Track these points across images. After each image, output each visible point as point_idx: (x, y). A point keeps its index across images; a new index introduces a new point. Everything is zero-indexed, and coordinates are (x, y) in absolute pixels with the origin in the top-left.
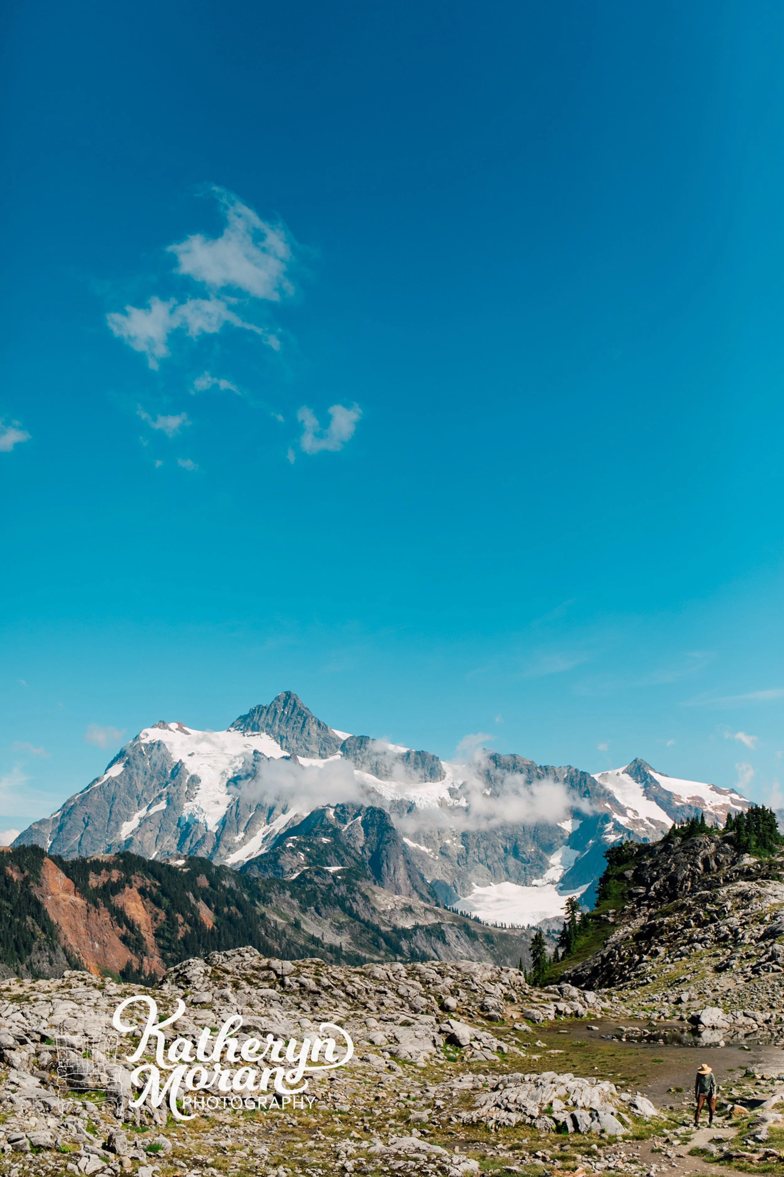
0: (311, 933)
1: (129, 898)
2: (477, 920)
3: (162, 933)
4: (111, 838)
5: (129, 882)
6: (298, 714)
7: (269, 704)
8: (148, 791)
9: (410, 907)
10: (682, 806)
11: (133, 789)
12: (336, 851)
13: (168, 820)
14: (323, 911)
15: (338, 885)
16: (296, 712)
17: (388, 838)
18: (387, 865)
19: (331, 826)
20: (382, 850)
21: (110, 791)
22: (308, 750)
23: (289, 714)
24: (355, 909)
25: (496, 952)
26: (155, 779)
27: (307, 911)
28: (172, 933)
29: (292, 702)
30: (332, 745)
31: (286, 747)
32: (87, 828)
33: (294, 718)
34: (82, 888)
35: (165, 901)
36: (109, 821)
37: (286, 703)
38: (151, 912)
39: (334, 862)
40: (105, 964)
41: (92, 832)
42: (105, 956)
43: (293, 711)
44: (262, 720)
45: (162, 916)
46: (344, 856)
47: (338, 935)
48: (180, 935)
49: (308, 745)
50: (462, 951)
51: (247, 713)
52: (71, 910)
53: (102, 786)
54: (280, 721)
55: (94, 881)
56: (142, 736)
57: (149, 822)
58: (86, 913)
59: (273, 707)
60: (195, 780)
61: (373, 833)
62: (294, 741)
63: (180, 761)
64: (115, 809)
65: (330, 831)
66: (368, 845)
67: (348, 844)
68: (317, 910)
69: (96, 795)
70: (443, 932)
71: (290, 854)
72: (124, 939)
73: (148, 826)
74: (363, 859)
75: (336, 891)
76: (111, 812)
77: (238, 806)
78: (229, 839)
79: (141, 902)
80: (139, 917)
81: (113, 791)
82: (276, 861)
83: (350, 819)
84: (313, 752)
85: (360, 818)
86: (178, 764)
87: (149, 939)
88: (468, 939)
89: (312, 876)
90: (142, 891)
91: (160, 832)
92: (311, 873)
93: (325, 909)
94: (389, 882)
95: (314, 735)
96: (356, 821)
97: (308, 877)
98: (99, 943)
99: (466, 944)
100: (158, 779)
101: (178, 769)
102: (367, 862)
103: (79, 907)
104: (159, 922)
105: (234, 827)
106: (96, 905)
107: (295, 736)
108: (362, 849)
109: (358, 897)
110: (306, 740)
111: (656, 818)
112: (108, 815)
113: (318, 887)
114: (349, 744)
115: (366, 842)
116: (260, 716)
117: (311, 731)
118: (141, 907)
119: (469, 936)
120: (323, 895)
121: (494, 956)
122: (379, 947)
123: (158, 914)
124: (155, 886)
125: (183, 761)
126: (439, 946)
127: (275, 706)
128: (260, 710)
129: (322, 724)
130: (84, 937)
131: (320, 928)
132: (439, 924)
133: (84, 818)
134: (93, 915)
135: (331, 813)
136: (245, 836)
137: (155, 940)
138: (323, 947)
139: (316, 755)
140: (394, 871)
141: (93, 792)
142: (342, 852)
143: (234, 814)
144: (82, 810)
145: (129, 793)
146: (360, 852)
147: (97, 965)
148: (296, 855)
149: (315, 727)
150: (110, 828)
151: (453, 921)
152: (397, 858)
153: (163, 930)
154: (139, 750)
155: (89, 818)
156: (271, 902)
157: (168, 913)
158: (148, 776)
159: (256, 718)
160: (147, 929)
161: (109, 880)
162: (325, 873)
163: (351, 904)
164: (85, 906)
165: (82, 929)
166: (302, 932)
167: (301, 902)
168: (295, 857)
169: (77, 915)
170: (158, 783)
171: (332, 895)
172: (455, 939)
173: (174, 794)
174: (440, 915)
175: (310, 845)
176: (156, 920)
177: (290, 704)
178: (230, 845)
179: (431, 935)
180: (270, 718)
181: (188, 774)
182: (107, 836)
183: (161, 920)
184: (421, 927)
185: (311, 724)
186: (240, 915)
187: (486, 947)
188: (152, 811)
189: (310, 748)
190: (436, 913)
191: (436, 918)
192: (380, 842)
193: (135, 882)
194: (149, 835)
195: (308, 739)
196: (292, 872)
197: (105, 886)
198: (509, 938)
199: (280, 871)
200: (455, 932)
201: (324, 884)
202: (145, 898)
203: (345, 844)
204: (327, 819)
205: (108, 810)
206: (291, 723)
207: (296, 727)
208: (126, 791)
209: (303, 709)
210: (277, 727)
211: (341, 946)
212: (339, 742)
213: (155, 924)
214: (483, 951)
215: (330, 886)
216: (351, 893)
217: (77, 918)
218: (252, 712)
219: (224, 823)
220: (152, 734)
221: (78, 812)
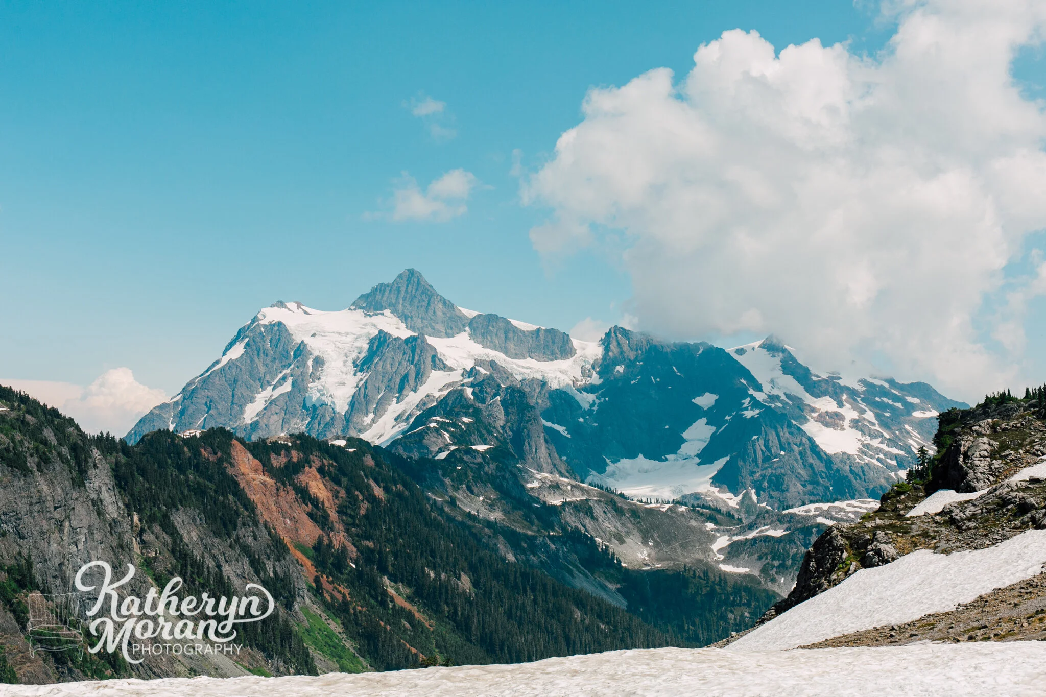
0: (468, 510)
1: (310, 477)
2: (622, 495)
3: (345, 511)
4: (236, 422)
5: (308, 462)
6: (423, 293)
7: (391, 282)
8: (270, 373)
9: (557, 483)
10: (819, 381)
11: (255, 372)
12: (478, 431)
13: (293, 403)
14: (475, 489)
15: (488, 464)
16: (420, 291)
17: (529, 417)
18: (529, 444)
19: (472, 406)
20: (523, 429)
21: (232, 374)
22: (434, 329)
23: (413, 293)
24: (505, 486)
25: (642, 526)
26: (277, 361)
27: (459, 489)
28: (353, 510)
29: (416, 280)
30: (459, 323)
31: (411, 327)
32: (210, 412)
33: (419, 297)
34: (268, 469)
35: (344, 480)
36: (232, 404)
37: (409, 280)
38: (331, 490)
39: (477, 441)
40: (298, 538)
41: (215, 416)
42: (297, 531)
43: (417, 290)
44: (385, 299)
45: (343, 493)
46: (486, 435)
47: (491, 511)
48: (363, 512)
49: (433, 324)
50: (610, 526)
51: (369, 291)
52: (262, 489)
53: (223, 369)
54: (404, 300)
55: (278, 461)
56: (260, 316)
57: (274, 405)
58: (276, 492)
59: (396, 285)
60: (319, 362)
61: (513, 412)
62: (420, 320)
63: (302, 342)
64: (238, 392)
65: (471, 410)
66: (509, 424)
67: (489, 424)
68: (469, 488)
69: (217, 378)
70: (590, 508)
71: (435, 434)
72: (311, 515)
73: (274, 409)
74: (504, 438)
75: (486, 469)
76: (233, 396)
77: (366, 387)
78: (359, 421)
79: (321, 481)
80: (320, 495)
81: (234, 374)
82: (421, 441)
83: (489, 399)
84: (439, 331)
85: (498, 398)
86: (300, 345)
87: (333, 515)
88: (615, 514)
89: (461, 455)
90: (321, 470)
91: (285, 414)
92: (460, 452)
93: (477, 487)
94: (531, 460)
95: (439, 313)
96: (496, 401)
97: (458, 456)
98: (291, 520)
99: (613, 519)
100: (281, 360)
101: (301, 351)
102: (508, 441)
103: (269, 486)
104: (340, 499)
105: (363, 408)
106: (284, 484)
107: (420, 315)
108: (503, 428)
109: (507, 475)
110: (431, 319)
111: (793, 393)
112: (231, 398)
113: (469, 466)
114: (476, 323)
115: (507, 421)
116: (383, 294)
117: (436, 310)
118: (322, 486)
119: (616, 512)
120: (474, 473)
121: (641, 530)
122: (532, 523)
123: (338, 492)
124: (332, 465)
125: (306, 342)
126: (587, 521)
127: (397, 284)
128: (383, 288)
129: (448, 302)
130: (275, 514)
131: (473, 505)
132: (587, 500)
133: (206, 402)
134: (282, 493)
135: (469, 391)
136: (374, 417)
137: (338, 516)
138: (479, 523)
139: (442, 334)
140: (536, 450)
141: (214, 375)
142: (484, 432)
143: (362, 395)
144: (203, 394)
145: (251, 375)
146: (501, 431)
147: (290, 540)
148: (440, 435)
149: (440, 306)
150: (234, 411)
151: (600, 497)
152: (539, 437)
153: (345, 507)
154: (259, 331)
155: (211, 401)
156: (426, 480)
157: (348, 491)
158: (269, 358)
159: (378, 297)
160: (329, 506)
161: (289, 461)
162: (474, 452)
163: (501, 482)
164: (274, 485)
165: (274, 508)
166: (458, 510)
167: (452, 481)
168: (440, 437)
169: (267, 493)
170: (280, 365)
171: (482, 473)
172: (602, 514)
173: (299, 376)
174: (586, 491)
175: (454, 425)
176: (337, 497)
177: (414, 282)
178: (360, 427)
179: (579, 511)
180: (393, 297)
181: (311, 354)
182: (230, 420)
183: (342, 497)
184: (570, 503)
185: (436, 303)
186: (406, 493)
187: (633, 521)
188: (276, 393)
189: (436, 327)
190: (583, 490)
191: (582, 495)
192: (521, 420)
193: (314, 462)
194: (275, 417)
195: (433, 318)
196: (441, 450)
197: (286, 466)
198: (655, 513)
199: (426, 451)
200: (602, 508)
201: (474, 463)
202: (324, 477)
203: (487, 424)
204: (465, 399)
205: (230, 393)
206: (416, 302)
207: (421, 306)
208: (248, 374)
209: (427, 287)
210: (401, 306)
211: (496, 522)
212: (466, 321)
213: (336, 501)
214: (630, 525)
215: (480, 465)
216: (500, 472)
217: (268, 496)
218: (375, 290)
219: (353, 404)
220: (271, 315)
221: (199, 396)
